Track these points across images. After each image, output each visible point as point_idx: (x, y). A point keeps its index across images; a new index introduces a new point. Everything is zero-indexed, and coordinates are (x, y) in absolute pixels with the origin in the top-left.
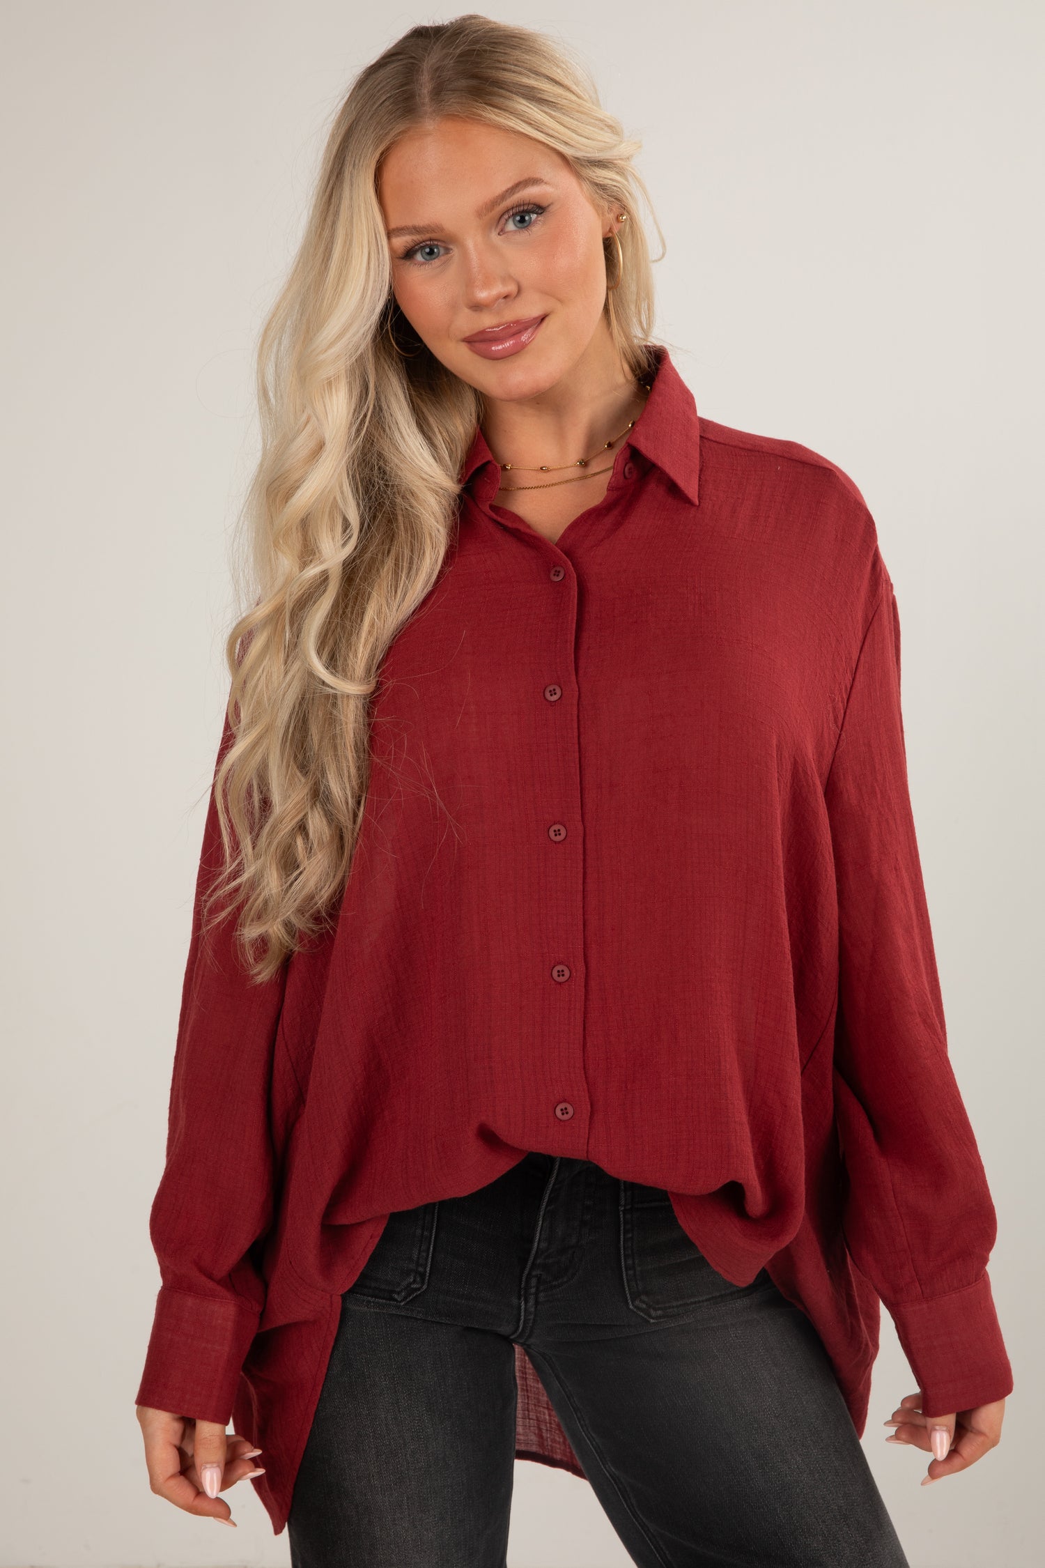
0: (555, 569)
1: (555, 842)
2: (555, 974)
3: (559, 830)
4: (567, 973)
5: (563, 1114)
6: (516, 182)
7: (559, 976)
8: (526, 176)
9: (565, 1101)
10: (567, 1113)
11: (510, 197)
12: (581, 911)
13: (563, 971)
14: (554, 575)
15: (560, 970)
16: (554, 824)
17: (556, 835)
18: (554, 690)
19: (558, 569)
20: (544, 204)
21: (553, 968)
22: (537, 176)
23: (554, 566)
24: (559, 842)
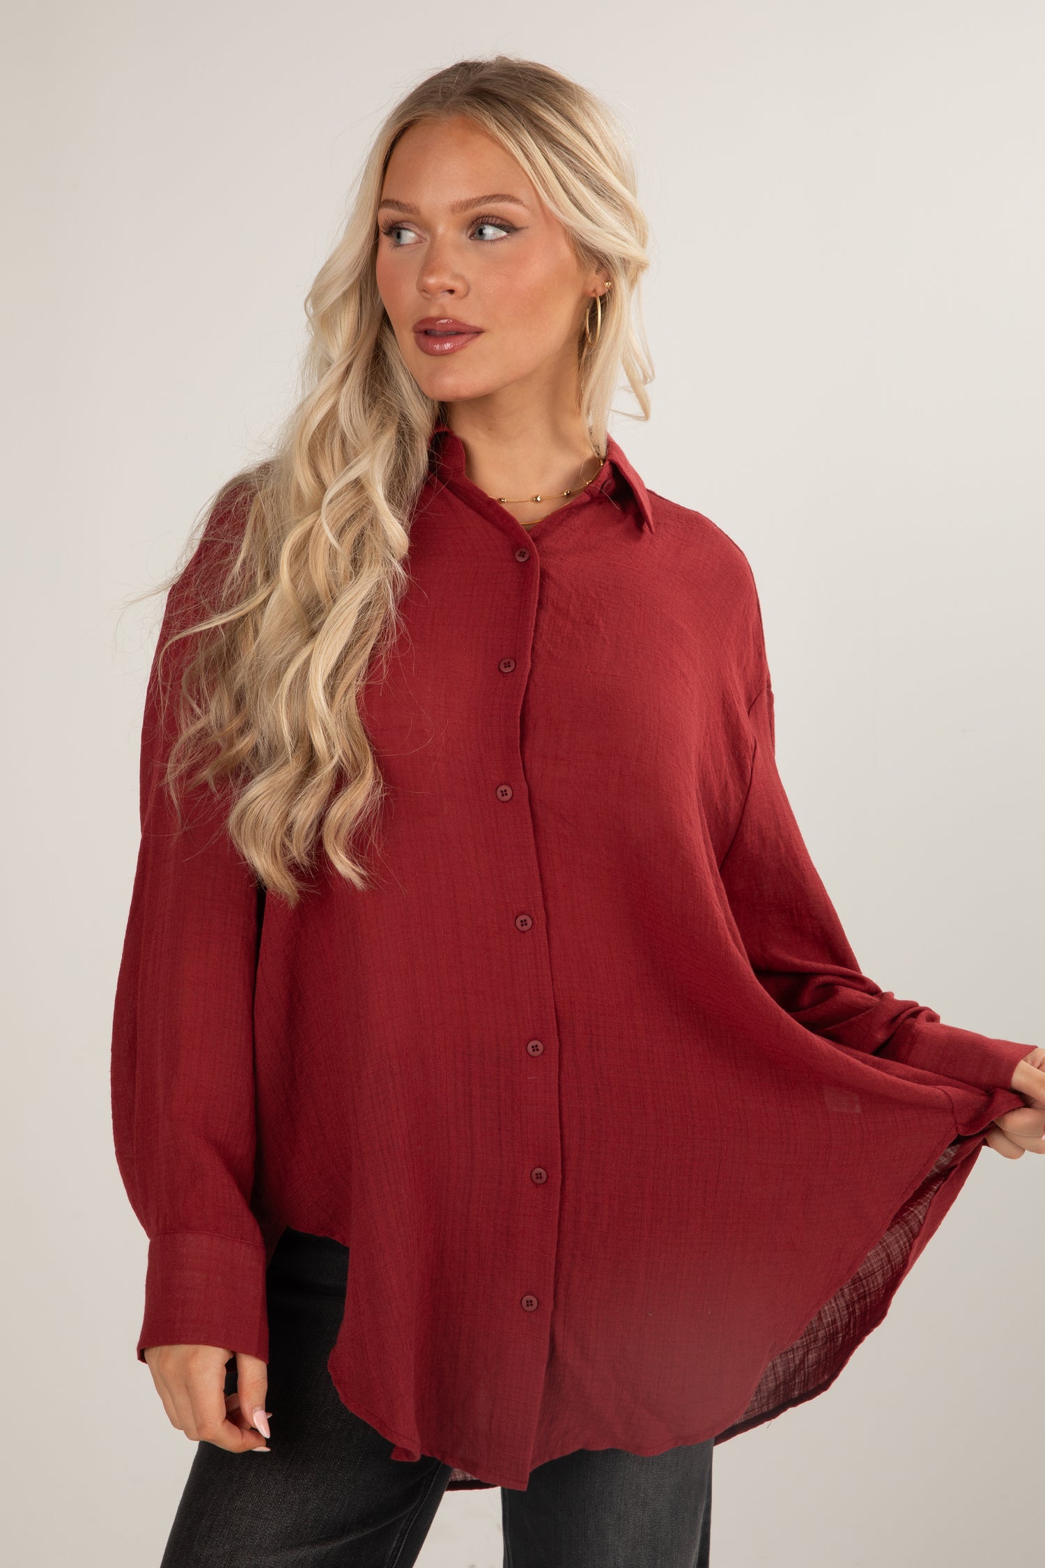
0: (520, 550)
1: (503, 802)
2: (518, 924)
3: (505, 791)
4: (529, 922)
5: (534, 1051)
6: (496, 193)
7: (522, 925)
8: (506, 191)
9: (535, 1039)
10: (538, 1050)
11: (485, 204)
12: (536, 864)
13: (525, 921)
14: (520, 555)
15: (523, 920)
16: (501, 785)
17: (503, 795)
18: (509, 663)
19: (524, 550)
20: (518, 225)
21: (517, 917)
22: (516, 195)
23: (519, 548)
24: (507, 802)
